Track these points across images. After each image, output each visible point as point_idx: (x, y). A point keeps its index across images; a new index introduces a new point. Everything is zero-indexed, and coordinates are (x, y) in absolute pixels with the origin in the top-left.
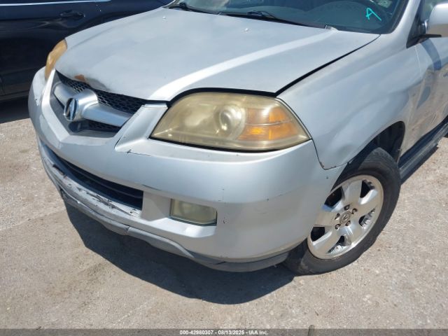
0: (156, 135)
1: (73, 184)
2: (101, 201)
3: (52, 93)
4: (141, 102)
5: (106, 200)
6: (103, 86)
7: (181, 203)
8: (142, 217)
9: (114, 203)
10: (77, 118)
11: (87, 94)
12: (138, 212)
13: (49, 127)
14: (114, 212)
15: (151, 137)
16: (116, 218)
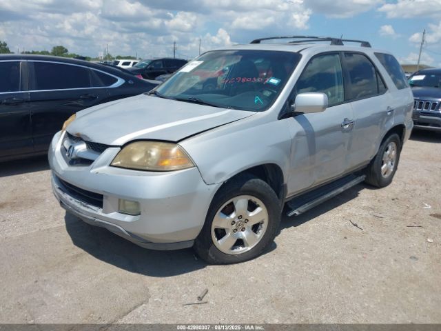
0: (114, 164)
1: (67, 197)
2: (82, 205)
3: (62, 144)
4: (107, 146)
5: (85, 204)
6: (89, 138)
7: (124, 200)
8: (103, 212)
9: (89, 206)
10: (74, 156)
11: (80, 143)
12: (101, 210)
13: (57, 163)
14: (88, 210)
15: (110, 165)
16: (89, 214)
